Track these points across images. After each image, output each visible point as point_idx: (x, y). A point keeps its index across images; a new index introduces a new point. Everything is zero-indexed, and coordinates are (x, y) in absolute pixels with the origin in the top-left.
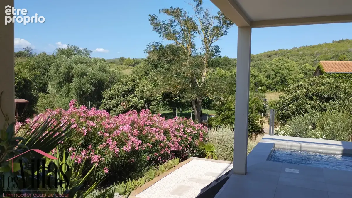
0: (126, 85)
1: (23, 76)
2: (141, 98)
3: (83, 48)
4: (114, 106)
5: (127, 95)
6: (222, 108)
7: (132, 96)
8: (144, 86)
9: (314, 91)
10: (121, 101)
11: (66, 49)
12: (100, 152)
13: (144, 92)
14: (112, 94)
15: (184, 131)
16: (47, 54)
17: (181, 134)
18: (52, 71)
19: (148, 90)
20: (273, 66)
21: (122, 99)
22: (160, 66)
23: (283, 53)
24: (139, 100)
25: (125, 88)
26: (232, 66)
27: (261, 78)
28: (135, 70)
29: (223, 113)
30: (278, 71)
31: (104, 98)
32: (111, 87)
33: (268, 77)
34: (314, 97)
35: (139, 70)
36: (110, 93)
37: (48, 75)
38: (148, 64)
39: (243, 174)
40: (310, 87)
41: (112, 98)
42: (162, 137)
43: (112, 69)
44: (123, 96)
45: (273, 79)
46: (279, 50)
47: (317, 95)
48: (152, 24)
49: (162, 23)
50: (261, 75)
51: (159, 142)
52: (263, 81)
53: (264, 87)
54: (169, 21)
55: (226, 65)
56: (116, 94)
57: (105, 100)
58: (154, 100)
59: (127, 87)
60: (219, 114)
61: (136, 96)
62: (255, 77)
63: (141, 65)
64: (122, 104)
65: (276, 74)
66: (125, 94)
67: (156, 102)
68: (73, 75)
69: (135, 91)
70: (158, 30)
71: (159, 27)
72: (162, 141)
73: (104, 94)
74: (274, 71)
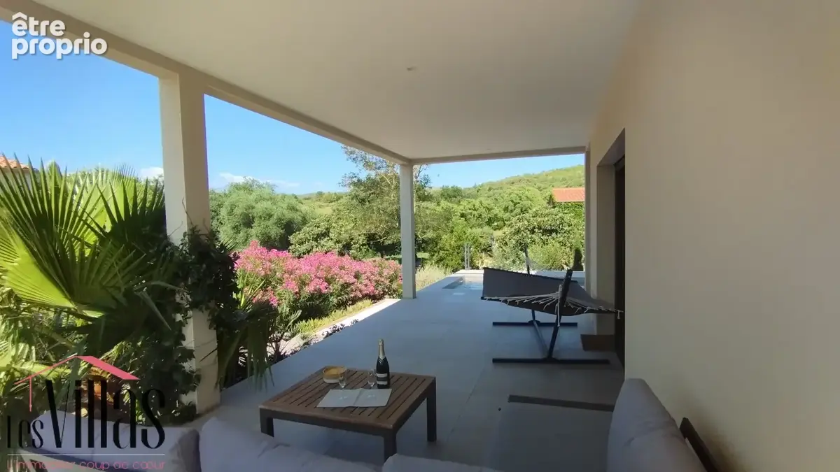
0: (318, 227)
2: (338, 242)
3: (265, 182)
4: (304, 254)
5: (320, 239)
6: (435, 249)
7: (327, 238)
8: (341, 227)
10: (312, 247)
11: (241, 183)
12: (279, 294)
13: (340, 234)
14: (302, 239)
16: (216, 191)
17: (378, 278)
18: (223, 212)
19: (346, 231)
20: (512, 196)
21: (314, 243)
22: (369, 201)
23: (528, 179)
24: (335, 243)
25: (317, 231)
26: (463, 197)
27: (497, 212)
28: (335, 208)
29: (436, 254)
30: (518, 201)
31: (292, 244)
32: (300, 230)
33: (506, 209)
34: (536, 230)
35: (341, 208)
36: (299, 236)
37: (218, 219)
38: (353, 199)
39: (410, 299)
40: (532, 219)
41: (302, 243)
42: (352, 280)
43: (304, 208)
44: (316, 240)
45: (512, 211)
47: (539, 228)
50: (496, 207)
51: (348, 285)
52: (500, 215)
53: (501, 223)
55: (455, 197)
56: (306, 238)
57: (293, 246)
58: (355, 243)
59: (319, 229)
60: (433, 255)
61: (332, 239)
62: (489, 210)
63: (343, 201)
64: (314, 250)
65: (515, 205)
66: (318, 238)
67: (357, 246)
68: (253, 218)
69: (330, 234)
70: (354, 159)
71: (355, 156)
72: (353, 284)
73: (292, 239)
74: (512, 201)
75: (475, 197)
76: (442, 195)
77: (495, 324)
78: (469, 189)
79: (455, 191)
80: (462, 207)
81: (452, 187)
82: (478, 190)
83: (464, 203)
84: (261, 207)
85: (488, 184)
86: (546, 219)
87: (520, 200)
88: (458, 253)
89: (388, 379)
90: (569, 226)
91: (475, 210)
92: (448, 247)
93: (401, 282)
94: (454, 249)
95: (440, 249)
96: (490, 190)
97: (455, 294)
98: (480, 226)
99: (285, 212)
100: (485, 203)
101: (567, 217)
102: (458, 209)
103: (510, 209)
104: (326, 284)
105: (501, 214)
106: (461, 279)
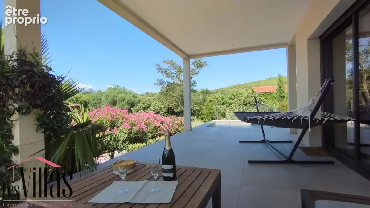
0: (145, 104)
1: (83, 99)
3: (123, 87)
6: (199, 114)
7: (149, 109)
8: (155, 104)
9: (247, 101)
11: (112, 87)
13: (155, 107)
14: (137, 109)
15: (174, 123)
17: (172, 125)
19: (157, 106)
20: (233, 92)
21: (143, 111)
23: (239, 86)
25: (144, 106)
26: (210, 94)
27: (226, 100)
29: (200, 116)
30: (236, 95)
32: (137, 105)
33: (230, 99)
34: (247, 104)
36: (136, 108)
38: (161, 94)
39: (189, 131)
40: (245, 99)
41: (137, 111)
45: (233, 100)
46: (238, 85)
47: (249, 103)
48: (158, 69)
49: (163, 68)
50: (226, 98)
53: (228, 105)
54: (167, 67)
55: (207, 94)
56: (139, 109)
58: (162, 112)
59: (145, 105)
61: (151, 110)
62: (223, 99)
65: (234, 97)
66: (145, 109)
67: (163, 113)
68: (117, 101)
69: (150, 107)
70: (161, 72)
71: (162, 71)
72: (160, 127)
73: (133, 110)
74: (233, 95)
75: (216, 93)
76: (201, 93)
77: (240, 142)
78: (213, 91)
79: (207, 91)
80: (210, 98)
81: (206, 89)
82: (217, 91)
83: (211, 96)
84: (120, 96)
85: (221, 89)
86: (252, 99)
87: (237, 94)
88: (210, 116)
89: (174, 170)
90: (263, 102)
91: (216, 99)
92: (205, 113)
93: (183, 127)
94: (208, 113)
95: (201, 114)
96: (222, 91)
97: (213, 129)
98: (219, 105)
99: (131, 98)
100: (221, 96)
101: (262, 98)
102: (209, 99)
103: (232, 99)
104: (145, 127)
105: (228, 101)
106: (214, 123)
